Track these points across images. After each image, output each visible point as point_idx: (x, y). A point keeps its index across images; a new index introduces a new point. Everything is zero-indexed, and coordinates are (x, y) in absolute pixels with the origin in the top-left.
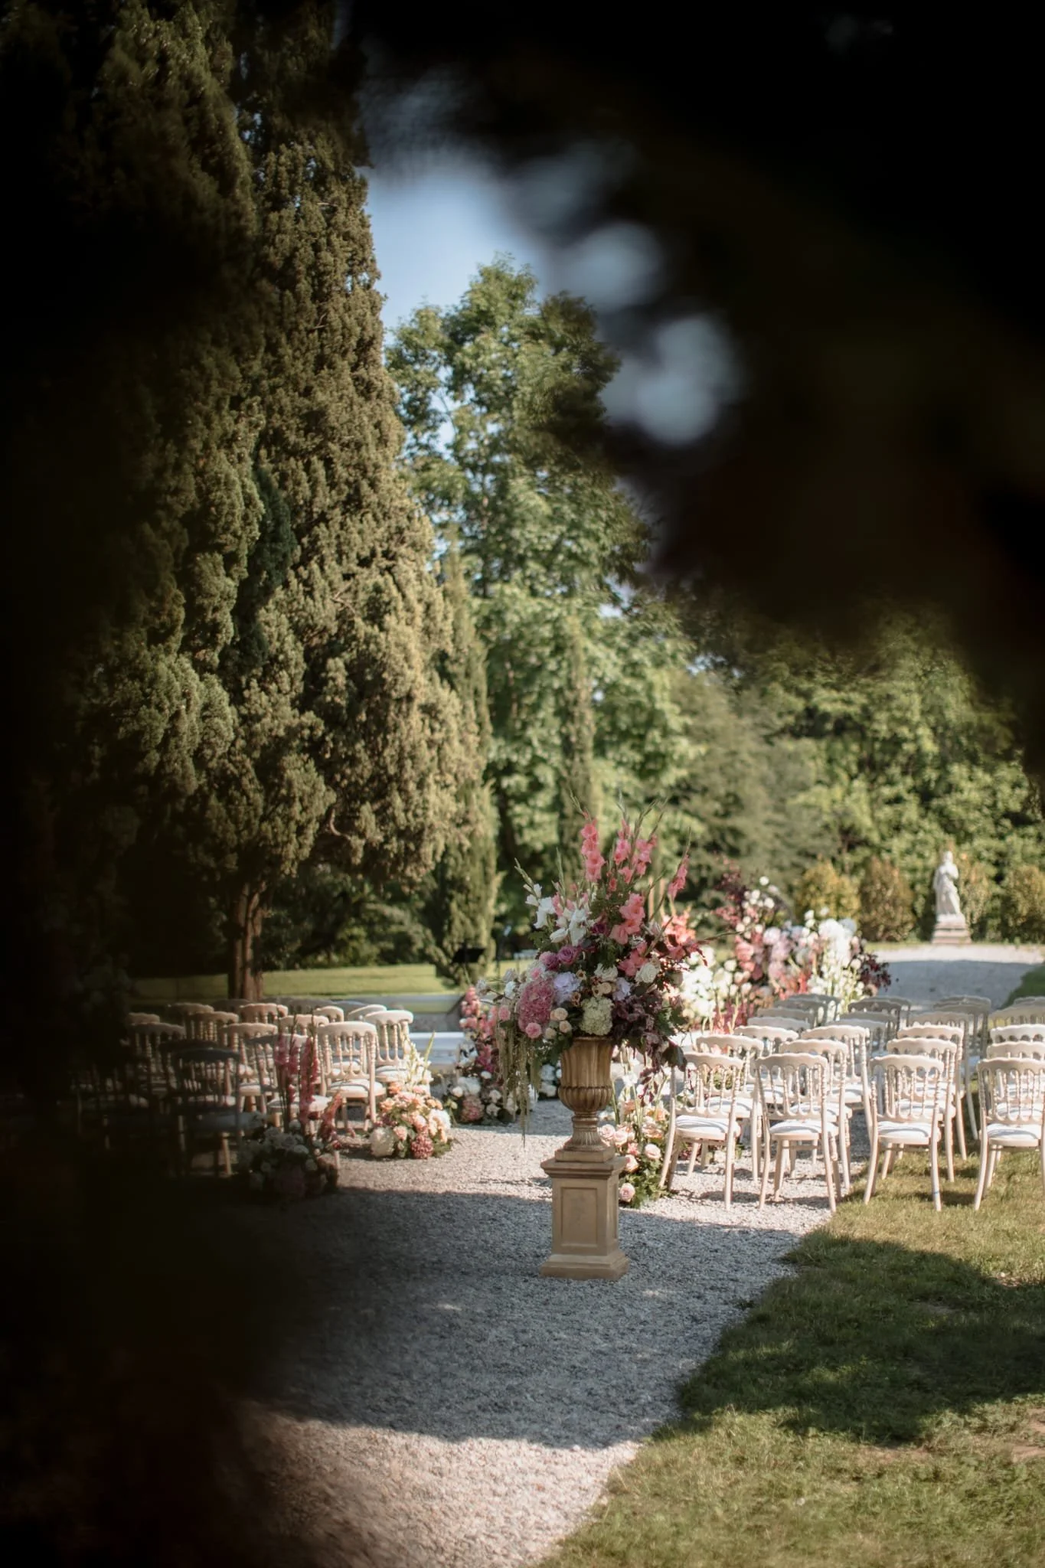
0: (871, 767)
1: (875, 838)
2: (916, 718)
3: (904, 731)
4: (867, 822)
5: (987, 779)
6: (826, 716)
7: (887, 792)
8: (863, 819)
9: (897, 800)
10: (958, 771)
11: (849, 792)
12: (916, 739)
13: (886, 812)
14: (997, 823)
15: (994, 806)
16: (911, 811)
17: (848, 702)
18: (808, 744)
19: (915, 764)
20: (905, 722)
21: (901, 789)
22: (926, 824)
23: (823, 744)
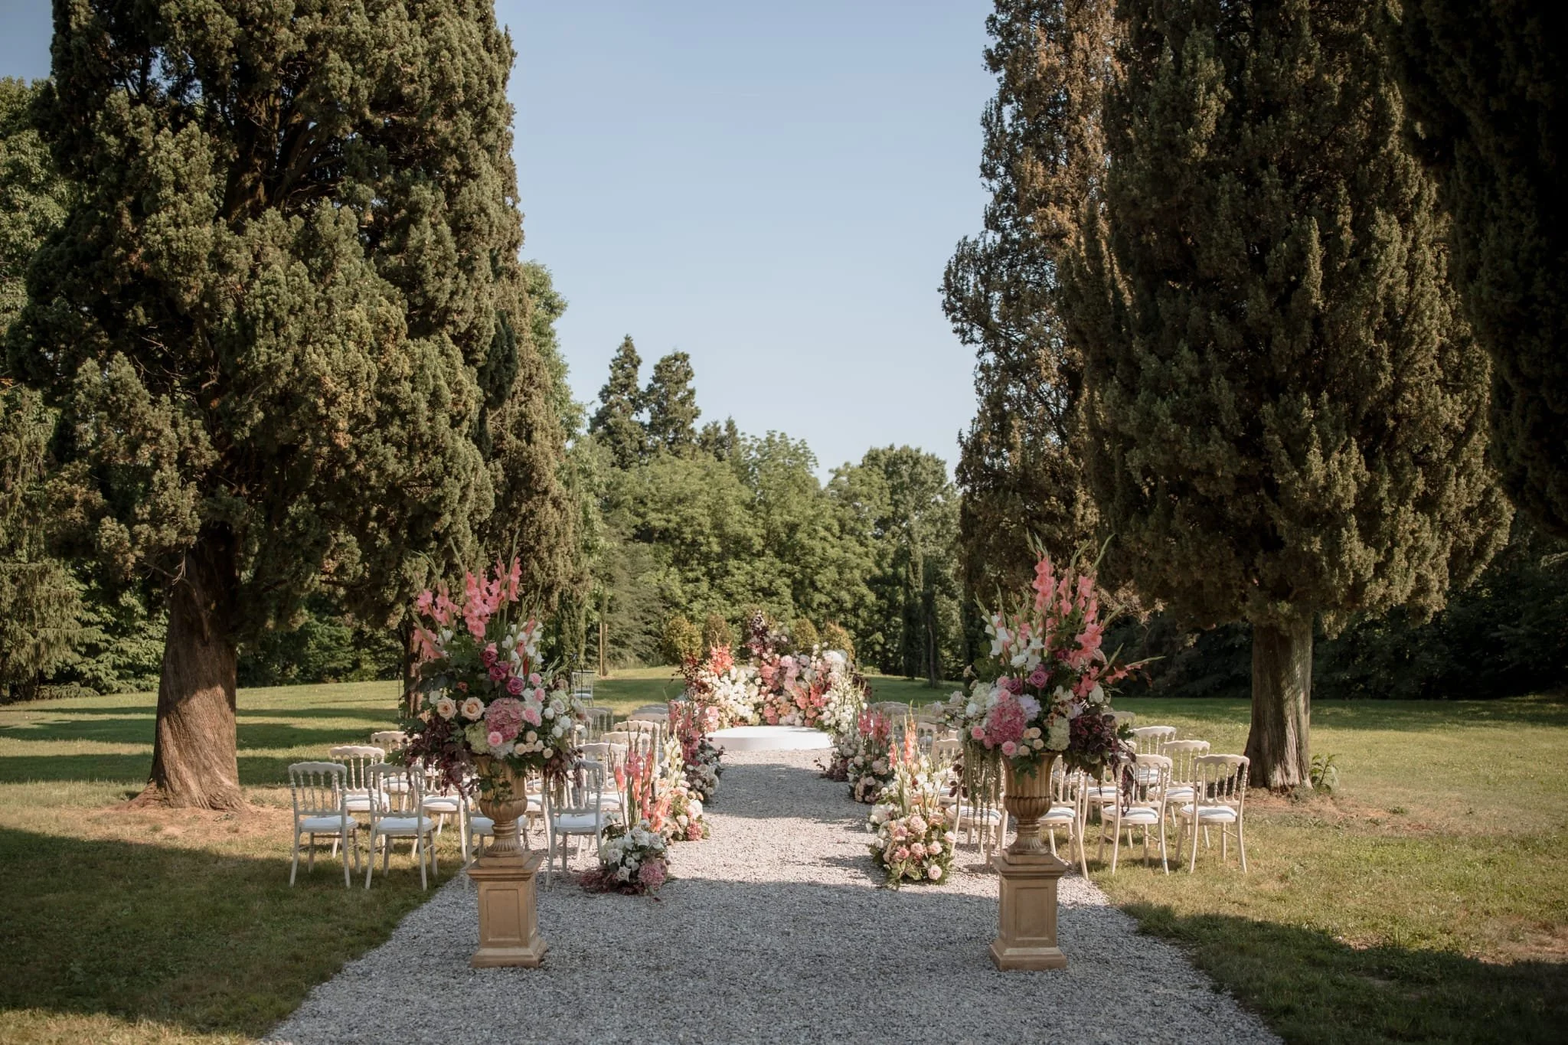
0: (679, 562)
1: (684, 601)
2: (707, 531)
3: (701, 539)
4: (679, 593)
5: (749, 568)
6: (654, 529)
7: (690, 575)
8: (677, 590)
9: (697, 580)
10: (732, 563)
11: (667, 575)
12: (709, 543)
13: (690, 587)
14: (754, 595)
15: (752, 585)
16: (704, 586)
17: (668, 521)
18: (643, 545)
19: (706, 558)
20: (702, 533)
21: (699, 574)
22: (712, 594)
23: (653, 546)
